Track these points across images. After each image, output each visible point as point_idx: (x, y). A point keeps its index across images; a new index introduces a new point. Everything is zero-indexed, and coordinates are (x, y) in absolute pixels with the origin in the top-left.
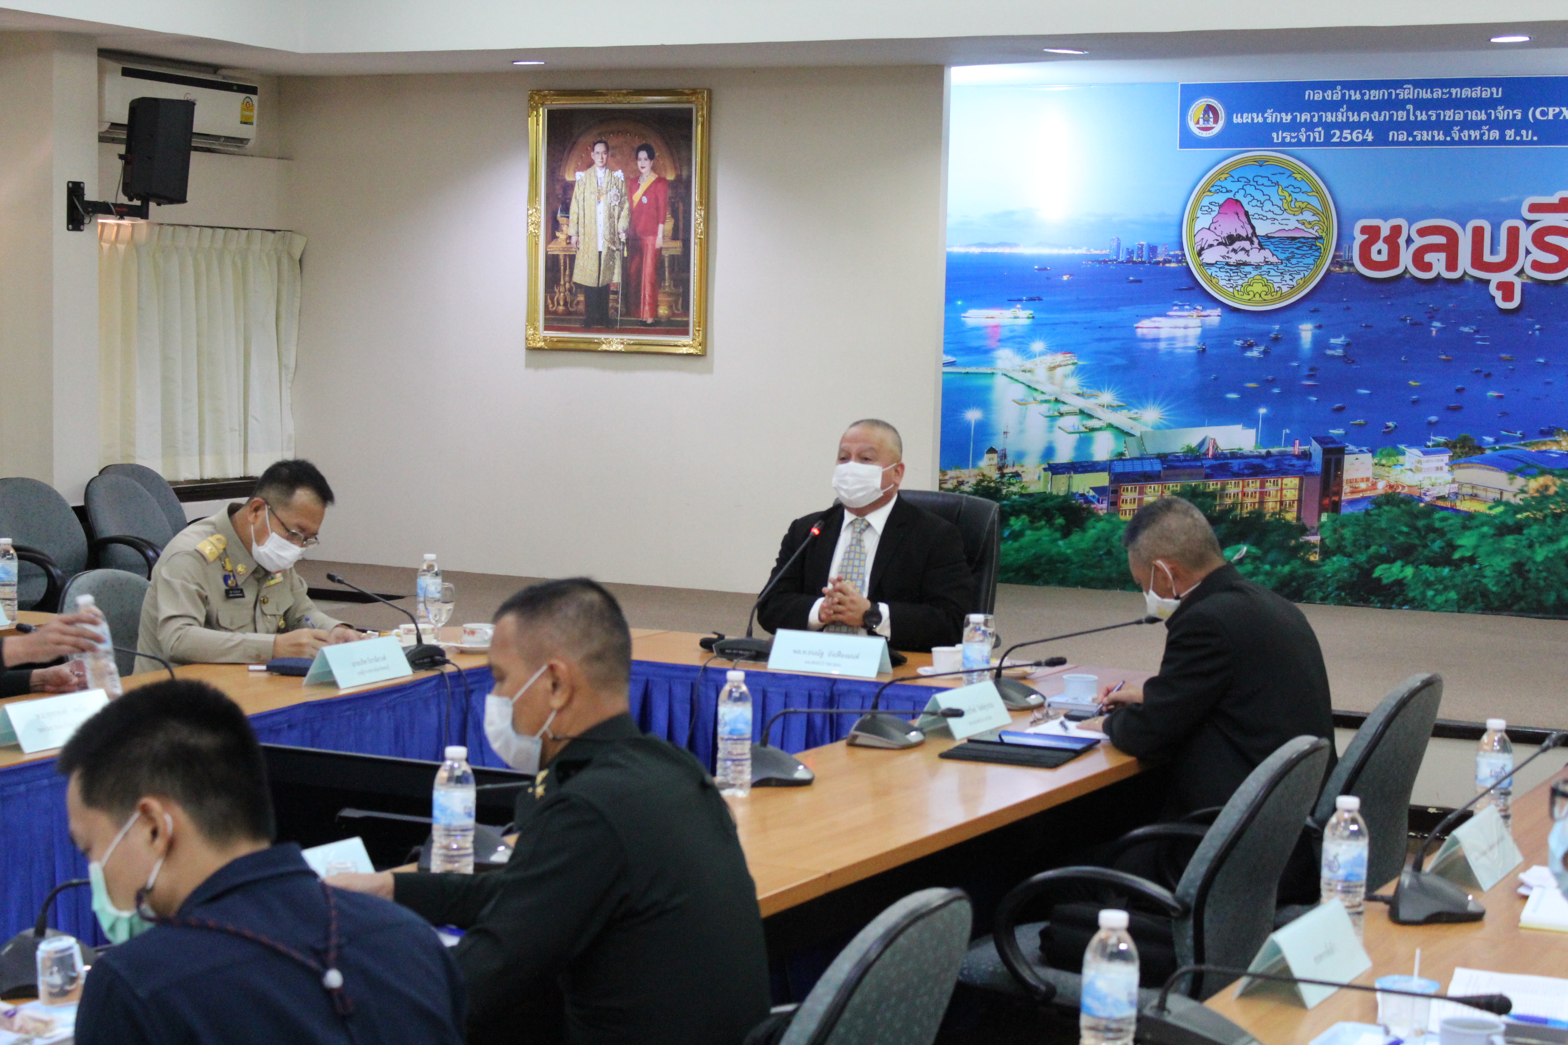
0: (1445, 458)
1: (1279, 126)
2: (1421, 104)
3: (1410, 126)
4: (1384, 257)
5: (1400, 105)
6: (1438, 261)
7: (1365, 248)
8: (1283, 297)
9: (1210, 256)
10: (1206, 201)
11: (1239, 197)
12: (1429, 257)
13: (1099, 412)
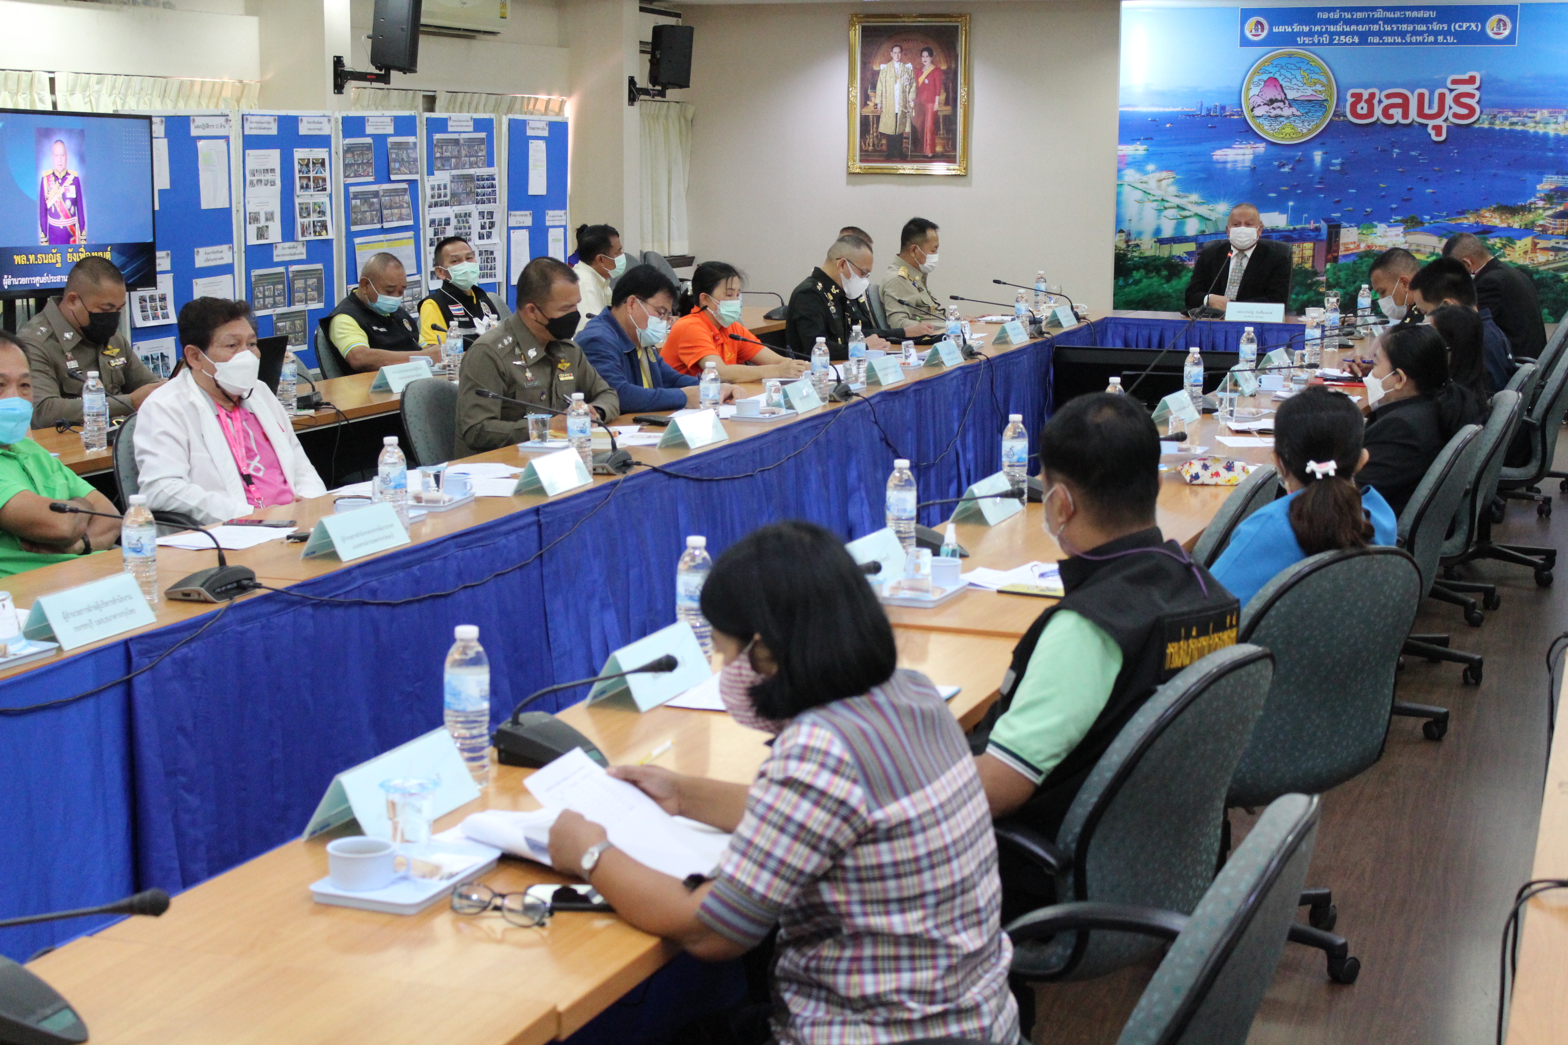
0: (1401, 229)
1: (1301, 34)
2: (1387, 21)
3: (1381, 34)
4: (1365, 111)
5: (1375, 21)
6: (1397, 113)
7: (1354, 106)
8: (1303, 135)
9: (1258, 112)
10: (1256, 79)
11: (1276, 76)
12: (1391, 111)
13: (1189, 207)
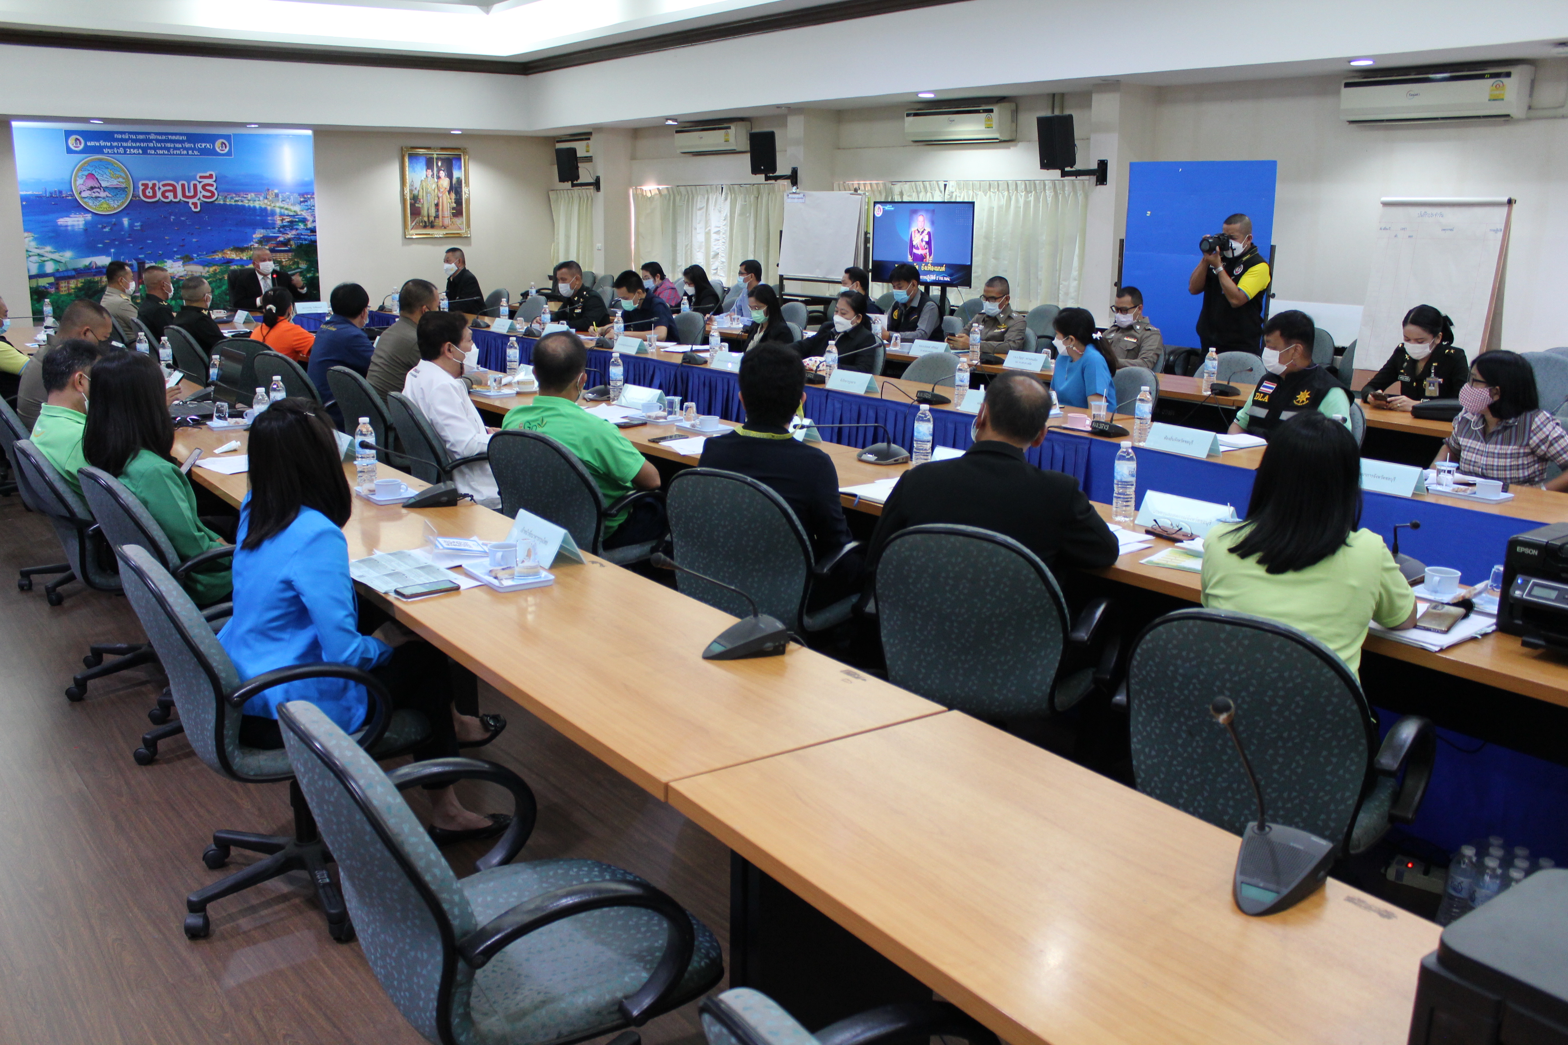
0: (181, 263)
1: (106, 147)
2: (158, 141)
3: (155, 148)
4: (151, 194)
5: (151, 141)
6: (170, 196)
7: (144, 191)
8: (115, 209)
9: (84, 194)
10: (80, 174)
11: (94, 172)
12: (167, 194)
13: (46, 254)
